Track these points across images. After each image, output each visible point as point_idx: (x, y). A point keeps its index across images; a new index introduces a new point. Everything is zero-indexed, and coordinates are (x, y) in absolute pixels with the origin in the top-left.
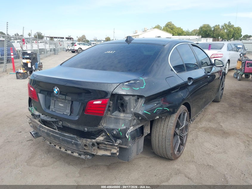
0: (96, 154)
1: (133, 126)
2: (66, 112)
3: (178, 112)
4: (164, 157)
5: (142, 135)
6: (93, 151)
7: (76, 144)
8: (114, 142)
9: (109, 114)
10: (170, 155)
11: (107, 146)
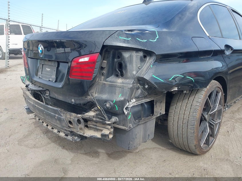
0: (83, 135)
1: (136, 98)
2: (51, 78)
3: (208, 87)
4: (184, 149)
5: (151, 115)
6: (79, 130)
7: (60, 120)
8: (107, 119)
9: (102, 80)
10: (194, 148)
11: (97, 125)
